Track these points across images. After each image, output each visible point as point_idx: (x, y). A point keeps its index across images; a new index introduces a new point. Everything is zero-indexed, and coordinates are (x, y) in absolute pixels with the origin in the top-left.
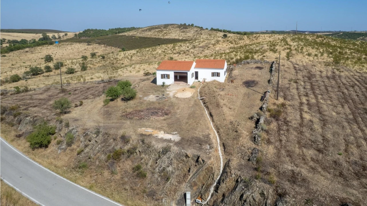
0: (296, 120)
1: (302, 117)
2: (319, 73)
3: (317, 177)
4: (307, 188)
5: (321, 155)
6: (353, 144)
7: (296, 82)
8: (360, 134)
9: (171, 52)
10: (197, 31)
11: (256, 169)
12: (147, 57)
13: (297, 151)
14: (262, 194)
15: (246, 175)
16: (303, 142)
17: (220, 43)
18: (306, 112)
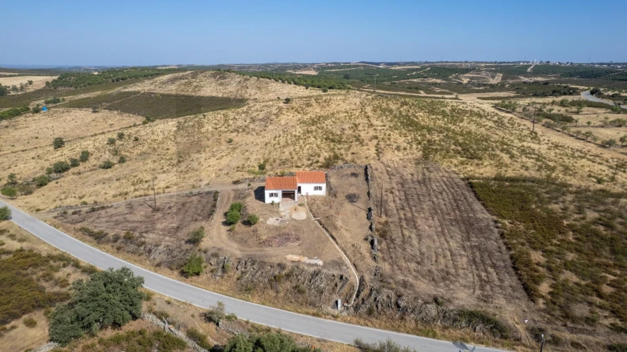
0: (399, 237)
1: (403, 235)
2: (410, 176)
3: (419, 282)
4: (414, 290)
5: (420, 267)
6: (440, 255)
7: (392, 193)
8: (446, 245)
9: (226, 130)
10: (240, 82)
11: (381, 281)
12: (196, 137)
13: (404, 265)
14: (388, 297)
15: (376, 285)
16: (407, 257)
17: (284, 112)
18: (405, 228)
